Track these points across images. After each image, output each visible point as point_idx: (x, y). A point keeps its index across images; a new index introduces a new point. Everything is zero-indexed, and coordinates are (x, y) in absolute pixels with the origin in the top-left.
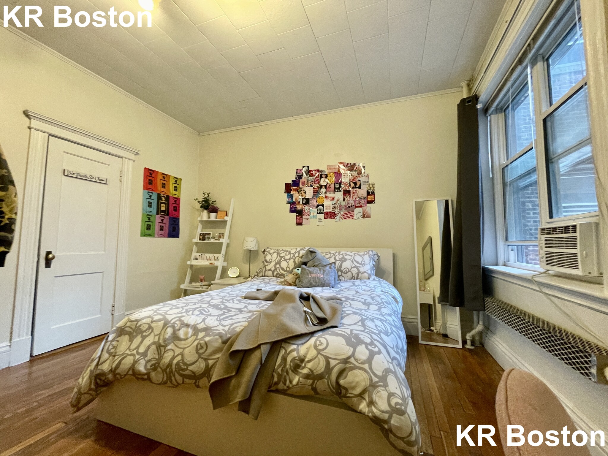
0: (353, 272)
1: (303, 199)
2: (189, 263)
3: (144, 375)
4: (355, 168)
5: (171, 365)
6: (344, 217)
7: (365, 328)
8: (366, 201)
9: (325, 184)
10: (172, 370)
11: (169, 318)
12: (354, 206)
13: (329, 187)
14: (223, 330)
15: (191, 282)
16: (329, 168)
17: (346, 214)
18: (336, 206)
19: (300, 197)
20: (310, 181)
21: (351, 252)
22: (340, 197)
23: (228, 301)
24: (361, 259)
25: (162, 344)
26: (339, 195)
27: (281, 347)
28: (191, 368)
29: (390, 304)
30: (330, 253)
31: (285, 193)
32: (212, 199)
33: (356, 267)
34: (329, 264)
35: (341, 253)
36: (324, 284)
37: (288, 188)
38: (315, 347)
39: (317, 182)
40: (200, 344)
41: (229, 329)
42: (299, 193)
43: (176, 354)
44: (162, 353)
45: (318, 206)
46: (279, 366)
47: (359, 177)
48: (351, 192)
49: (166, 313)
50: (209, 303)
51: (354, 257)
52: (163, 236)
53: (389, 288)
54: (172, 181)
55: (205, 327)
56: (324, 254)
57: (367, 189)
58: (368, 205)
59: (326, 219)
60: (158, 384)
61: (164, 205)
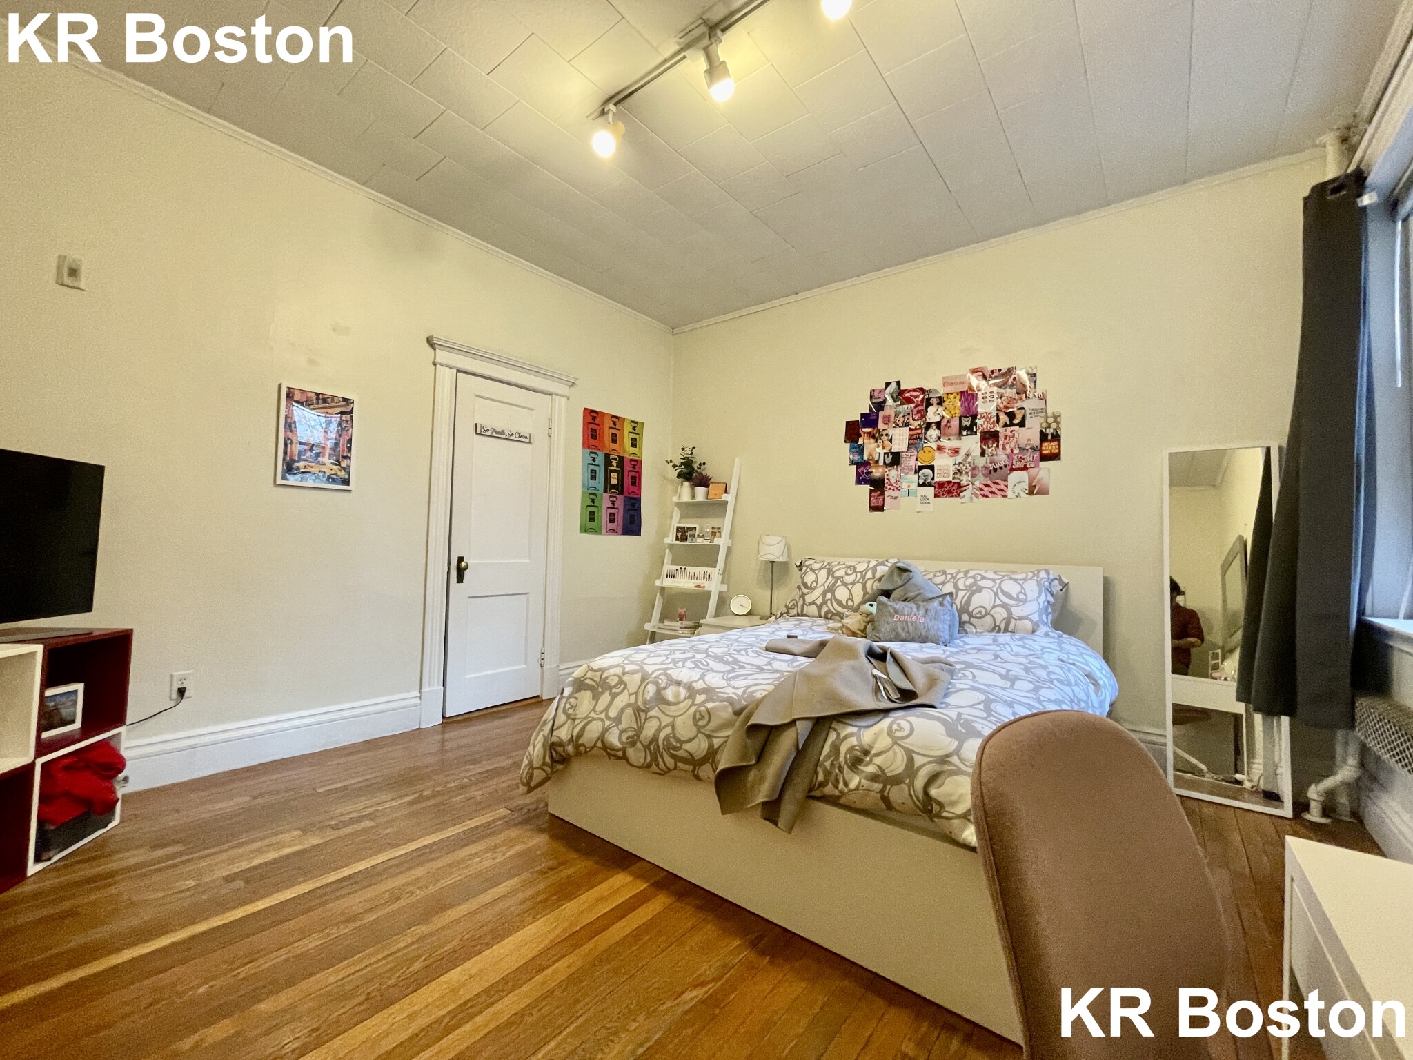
0: (995, 615)
1: (885, 454)
2: (658, 583)
3: (618, 750)
4: (1011, 380)
5: (657, 740)
6: (982, 493)
7: (990, 715)
8: (1037, 455)
9: (938, 419)
10: (658, 746)
11: (649, 669)
12: (1008, 468)
13: (946, 426)
14: (734, 693)
15: (662, 620)
16: (946, 383)
17: (987, 485)
18: (964, 468)
19: (880, 450)
20: (902, 415)
21: (995, 573)
22: (972, 448)
23: (739, 651)
24: (1018, 588)
25: (643, 708)
26: (971, 443)
27: (830, 728)
28: (686, 747)
29: (1069, 684)
30: (944, 573)
31: (845, 442)
32: (698, 460)
33: (1004, 605)
34: (938, 597)
35: (971, 573)
36: (927, 637)
37: (852, 432)
38: (890, 732)
39: (919, 415)
40: (700, 712)
41: (744, 692)
42: (876, 442)
43: (662, 725)
44: (643, 721)
45: (921, 468)
46: (828, 757)
47: (1021, 399)
48: (1001, 435)
49: (642, 662)
50: (706, 652)
51: (1000, 584)
52: (614, 531)
53: (1081, 654)
54: (628, 428)
55: (706, 686)
56: (931, 576)
57: (1041, 427)
58: (1043, 464)
59: (939, 496)
60: (639, 767)
61: (616, 475)
